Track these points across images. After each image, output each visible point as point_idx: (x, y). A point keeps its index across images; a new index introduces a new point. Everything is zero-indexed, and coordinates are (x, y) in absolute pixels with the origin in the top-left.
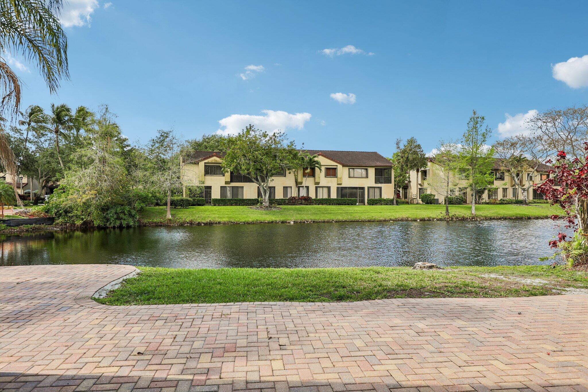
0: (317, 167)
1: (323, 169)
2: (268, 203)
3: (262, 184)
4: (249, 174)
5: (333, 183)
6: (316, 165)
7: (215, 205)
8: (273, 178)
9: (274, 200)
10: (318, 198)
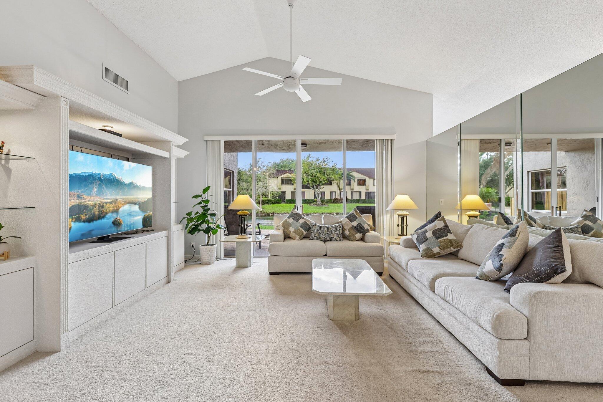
0: (352, 179)
1: (356, 180)
2: (320, 202)
3: (317, 190)
4: (308, 184)
5: (363, 189)
6: (352, 178)
7: (288, 203)
8: (323, 186)
9: (324, 200)
10: (353, 199)
